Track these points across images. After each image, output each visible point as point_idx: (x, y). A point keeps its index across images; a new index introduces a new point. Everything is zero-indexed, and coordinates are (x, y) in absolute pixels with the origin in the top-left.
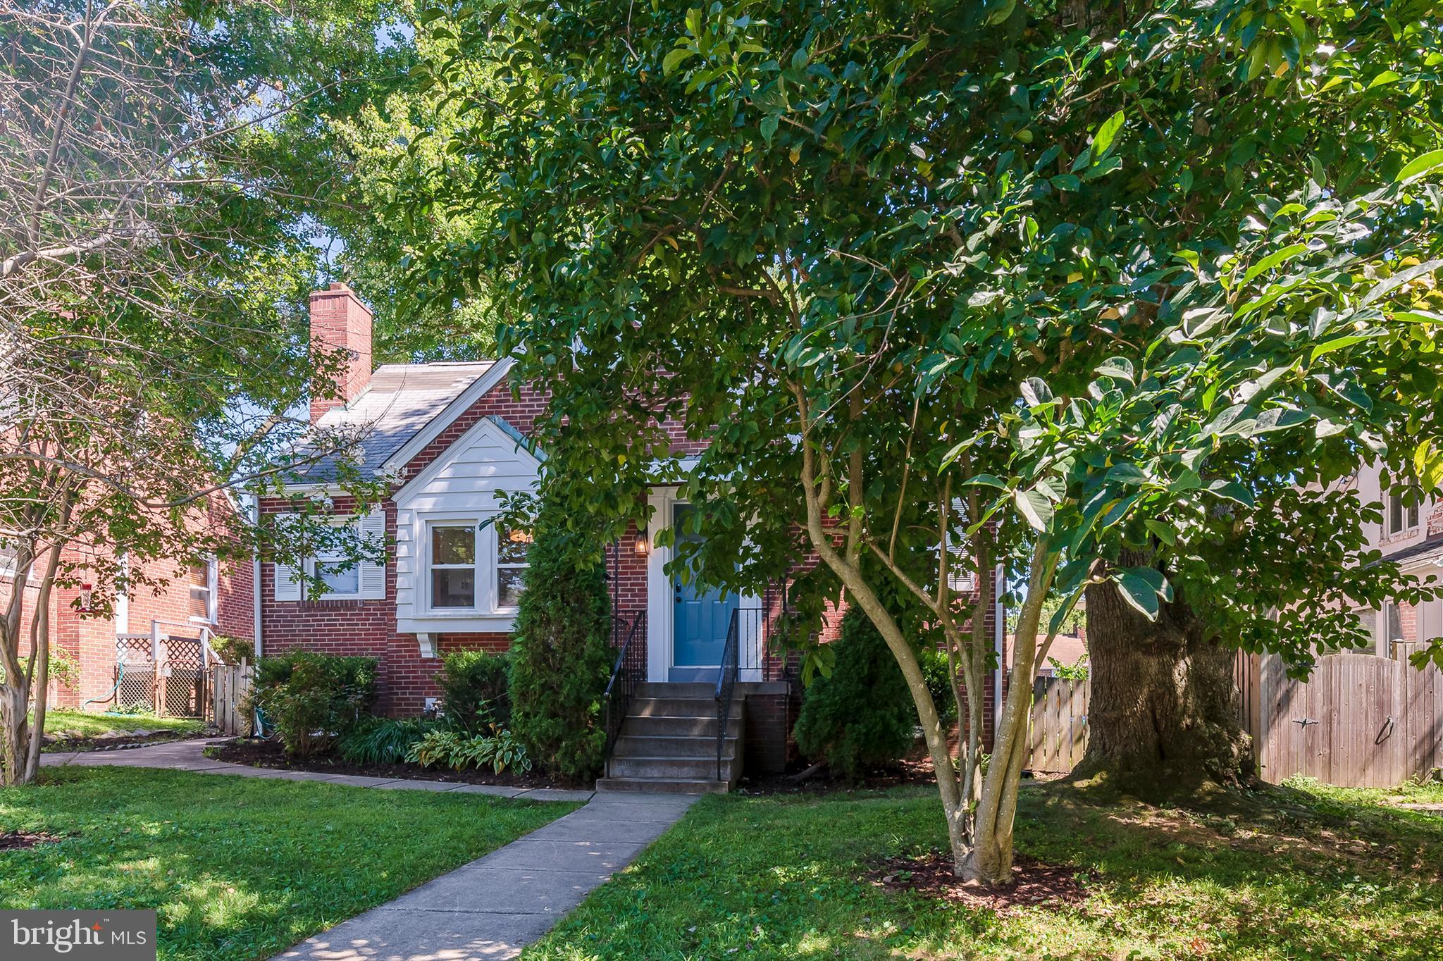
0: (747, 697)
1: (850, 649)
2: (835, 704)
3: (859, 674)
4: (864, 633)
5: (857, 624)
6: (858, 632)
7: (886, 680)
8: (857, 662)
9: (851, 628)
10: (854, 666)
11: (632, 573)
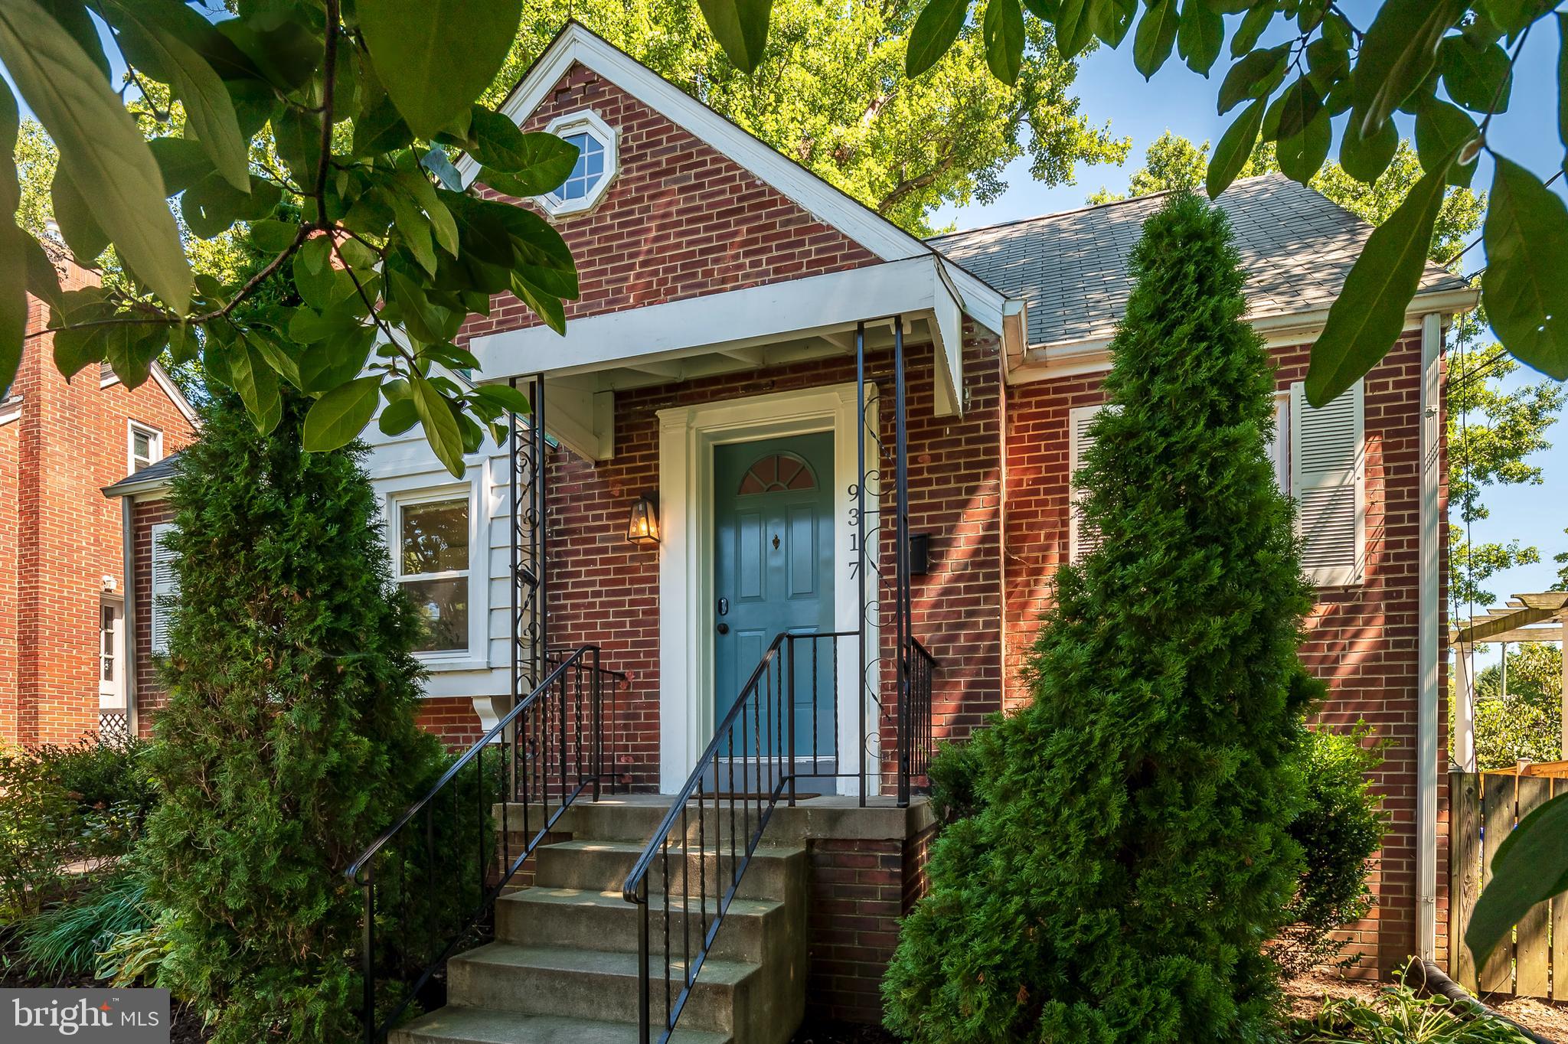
0: (811, 843)
1: (1059, 739)
2: (1006, 927)
3: (1088, 826)
4: (1106, 685)
5: (1082, 654)
6: (1085, 683)
7: (1191, 850)
8: (1083, 784)
9: (1058, 668)
10: (1068, 798)
11: (632, 581)
